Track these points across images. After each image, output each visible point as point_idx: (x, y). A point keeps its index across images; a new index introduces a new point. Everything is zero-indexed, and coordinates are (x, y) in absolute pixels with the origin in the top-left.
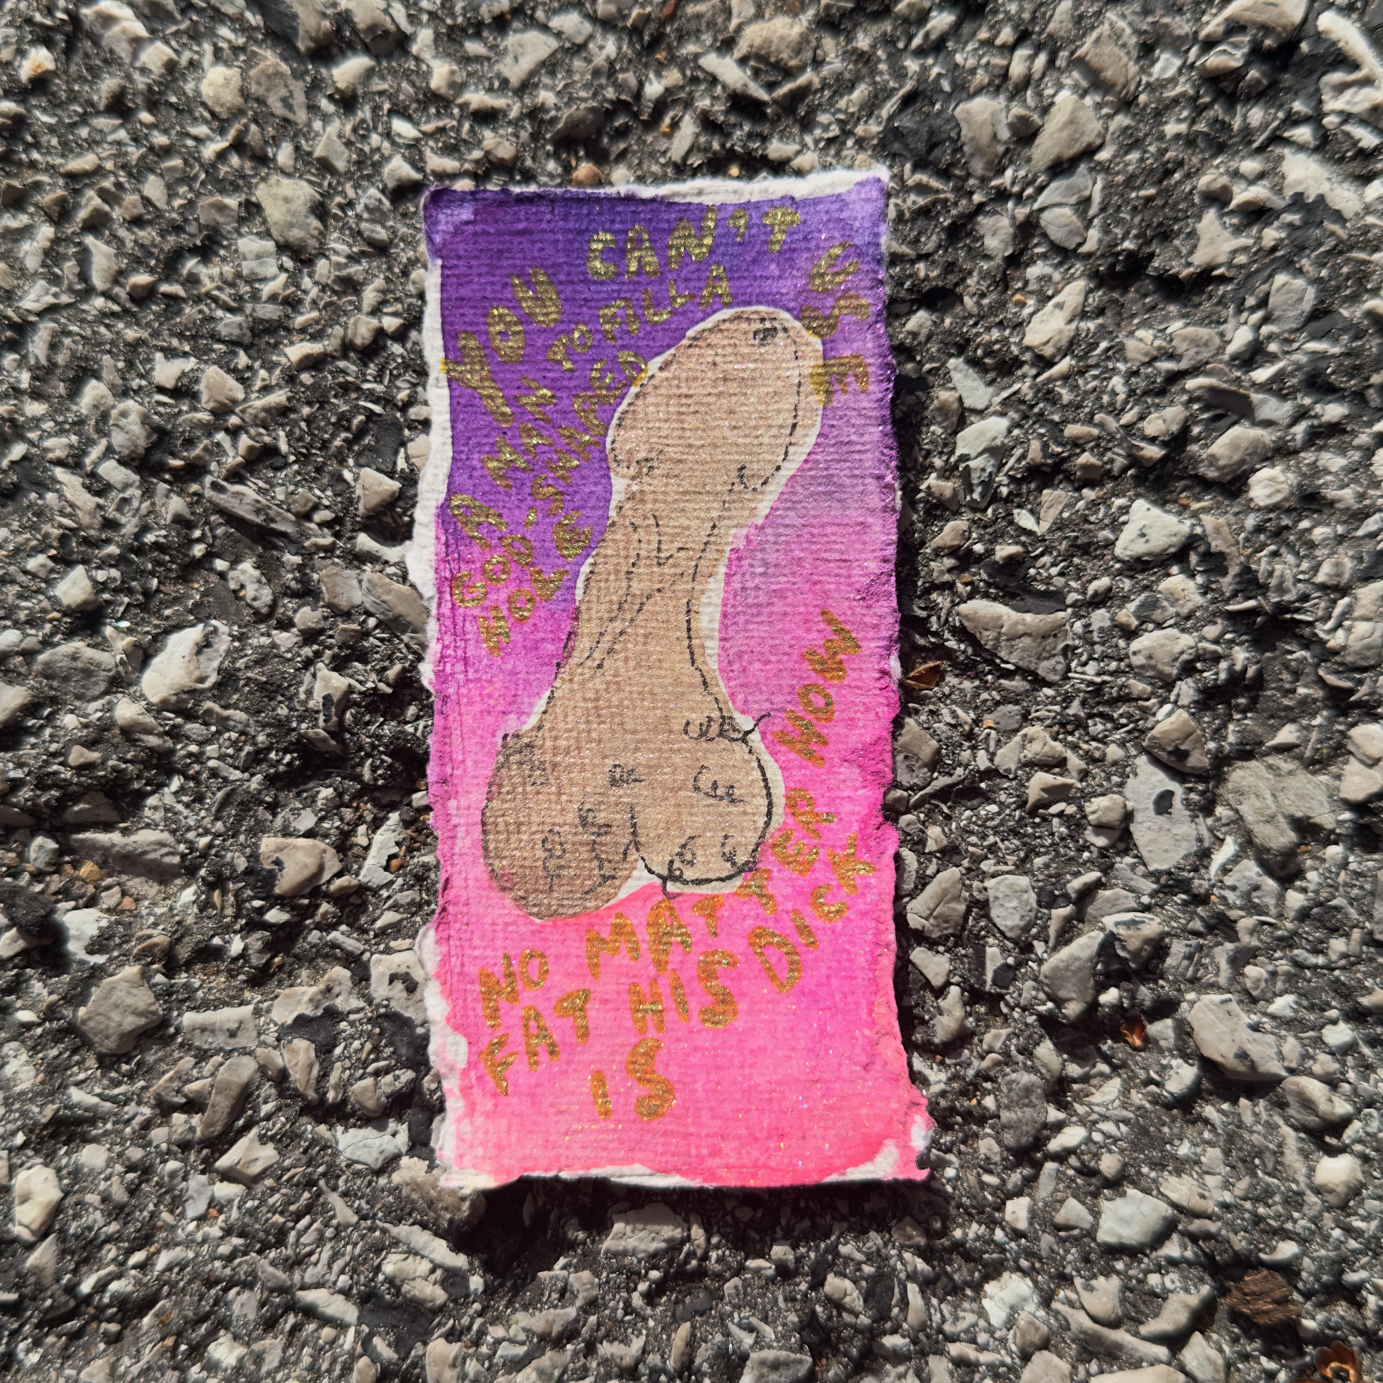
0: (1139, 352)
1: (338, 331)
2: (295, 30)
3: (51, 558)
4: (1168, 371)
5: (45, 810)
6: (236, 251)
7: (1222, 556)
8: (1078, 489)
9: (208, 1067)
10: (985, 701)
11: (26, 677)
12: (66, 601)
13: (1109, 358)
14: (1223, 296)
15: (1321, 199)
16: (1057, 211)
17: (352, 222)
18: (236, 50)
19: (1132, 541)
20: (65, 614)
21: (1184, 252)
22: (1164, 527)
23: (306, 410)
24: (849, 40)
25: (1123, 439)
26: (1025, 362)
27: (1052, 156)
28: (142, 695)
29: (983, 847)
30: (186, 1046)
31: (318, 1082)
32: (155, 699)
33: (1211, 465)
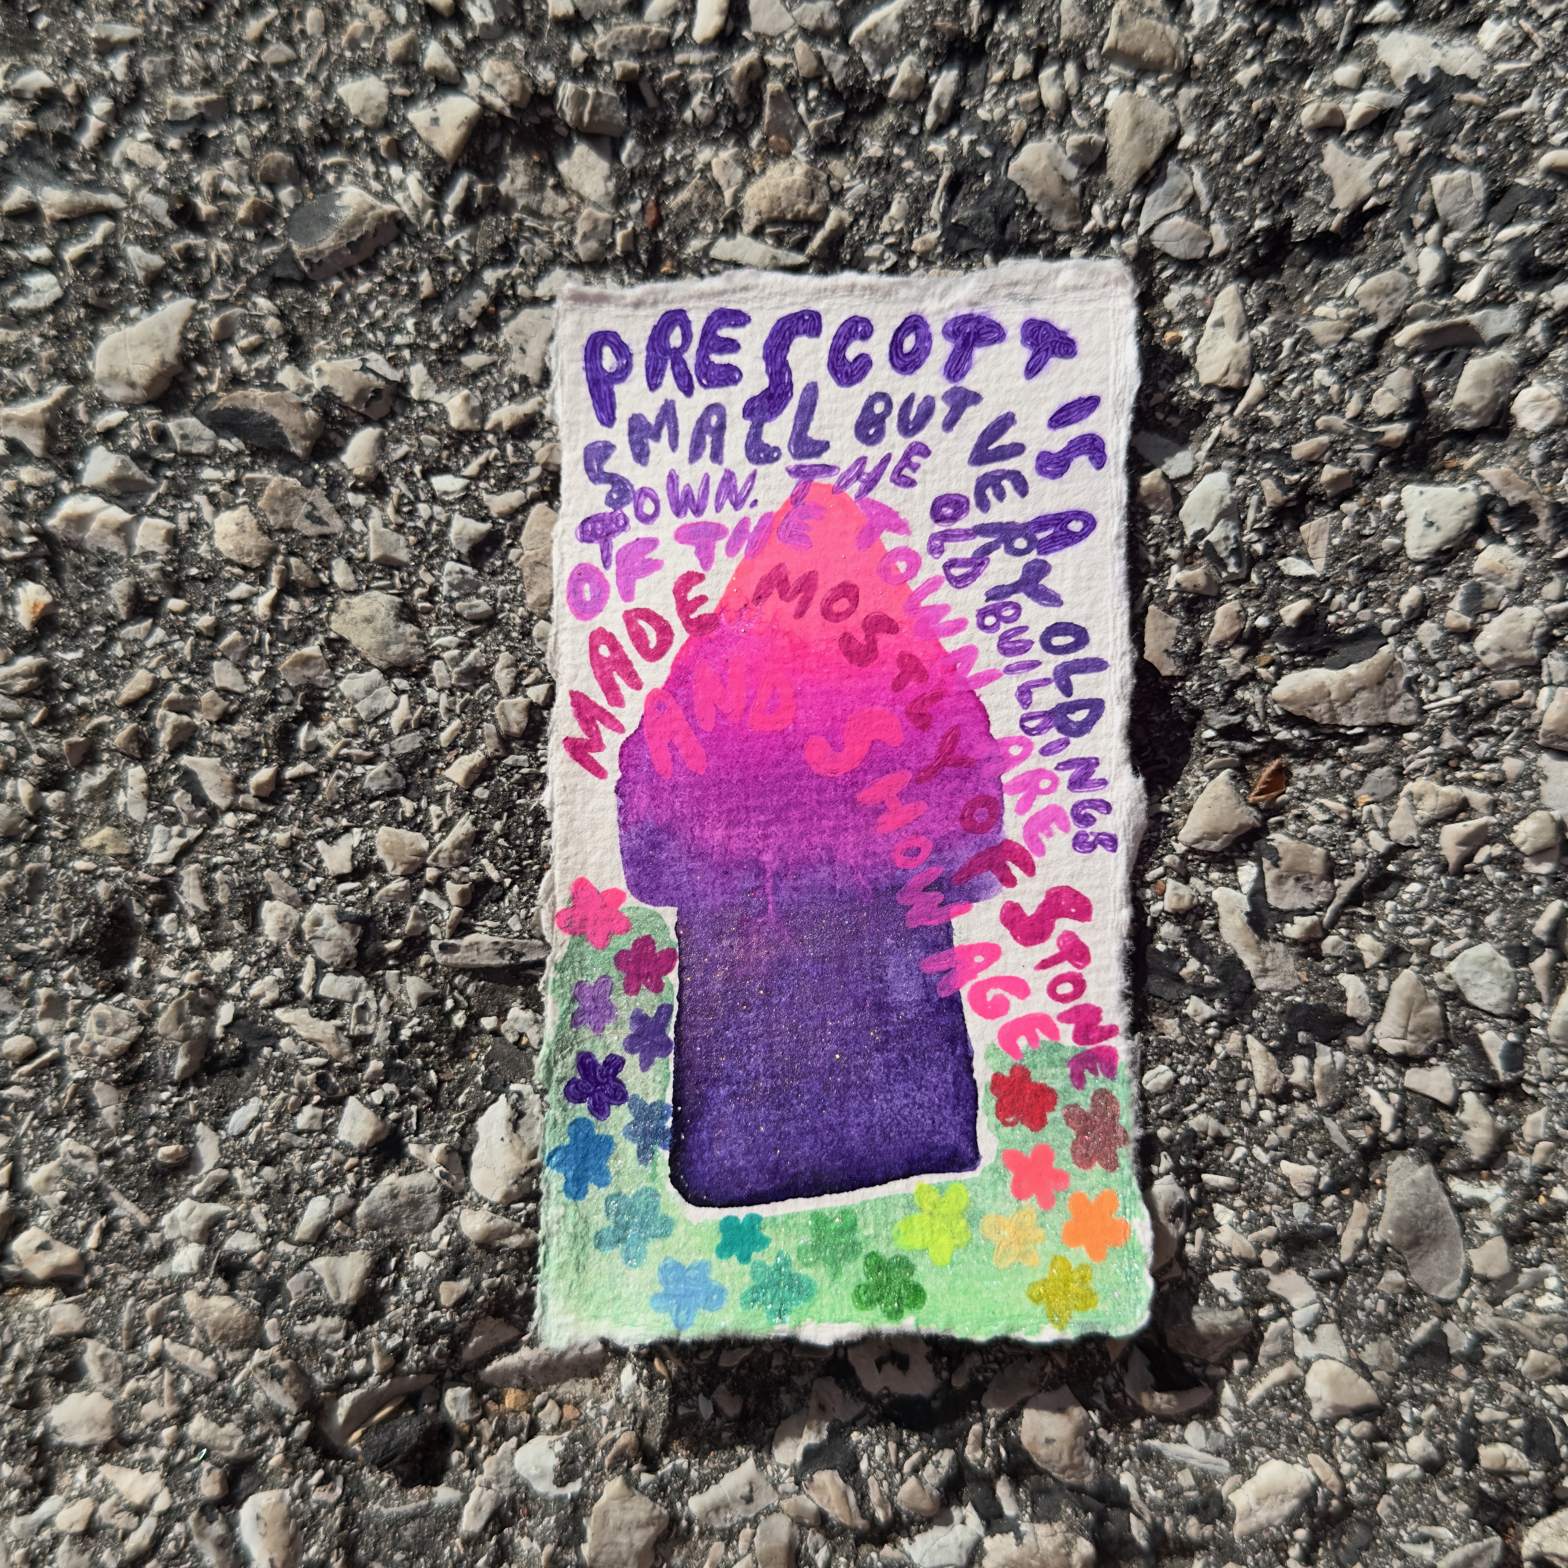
0: (1329, 331)
1: (489, 728)
2: (281, 435)
3: (318, 1105)
4: (1369, 338)
5: (442, 1361)
6: (342, 697)
7: (1524, 506)
8: (1336, 508)
9: (742, 1545)
10: (1348, 779)
11: (354, 1239)
12: (356, 1143)
13: (1300, 354)
14: (1386, 228)
15: (1439, 71)
16: (1167, 224)
17: (444, 607)
18: (232, 486)
19: (1423, 536)
20: (361, 1156)
21: (1322, 201)
22: (1449, 505)
23: (498, 826)
24: (857, 152)
25: (1359, 432)
26: (1213, 402)
27: (1134, 171)
28: (480, 1199)
29: (1423, 934)
30: (708, 1533)
31: (860, 1507)
32: (496, 1197)
33: (1465, 414)
